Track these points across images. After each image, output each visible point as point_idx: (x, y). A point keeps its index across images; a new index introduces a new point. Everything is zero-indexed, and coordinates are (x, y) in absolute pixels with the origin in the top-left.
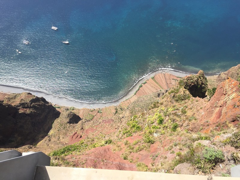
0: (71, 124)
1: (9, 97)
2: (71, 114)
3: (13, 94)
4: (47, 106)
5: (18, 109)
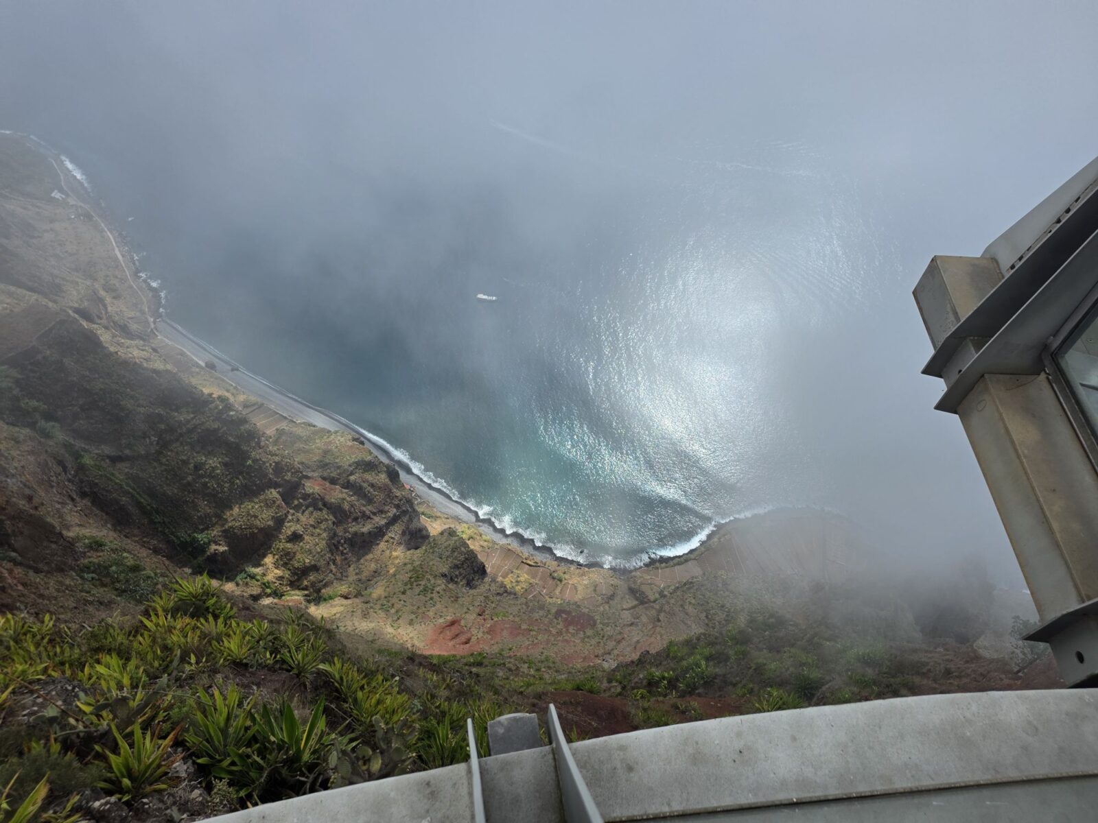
0: (450, 586)
1: (293, 429)
2: (463, 549)
3: (310, 425)
4: (396, 496)
5: (307, 478)
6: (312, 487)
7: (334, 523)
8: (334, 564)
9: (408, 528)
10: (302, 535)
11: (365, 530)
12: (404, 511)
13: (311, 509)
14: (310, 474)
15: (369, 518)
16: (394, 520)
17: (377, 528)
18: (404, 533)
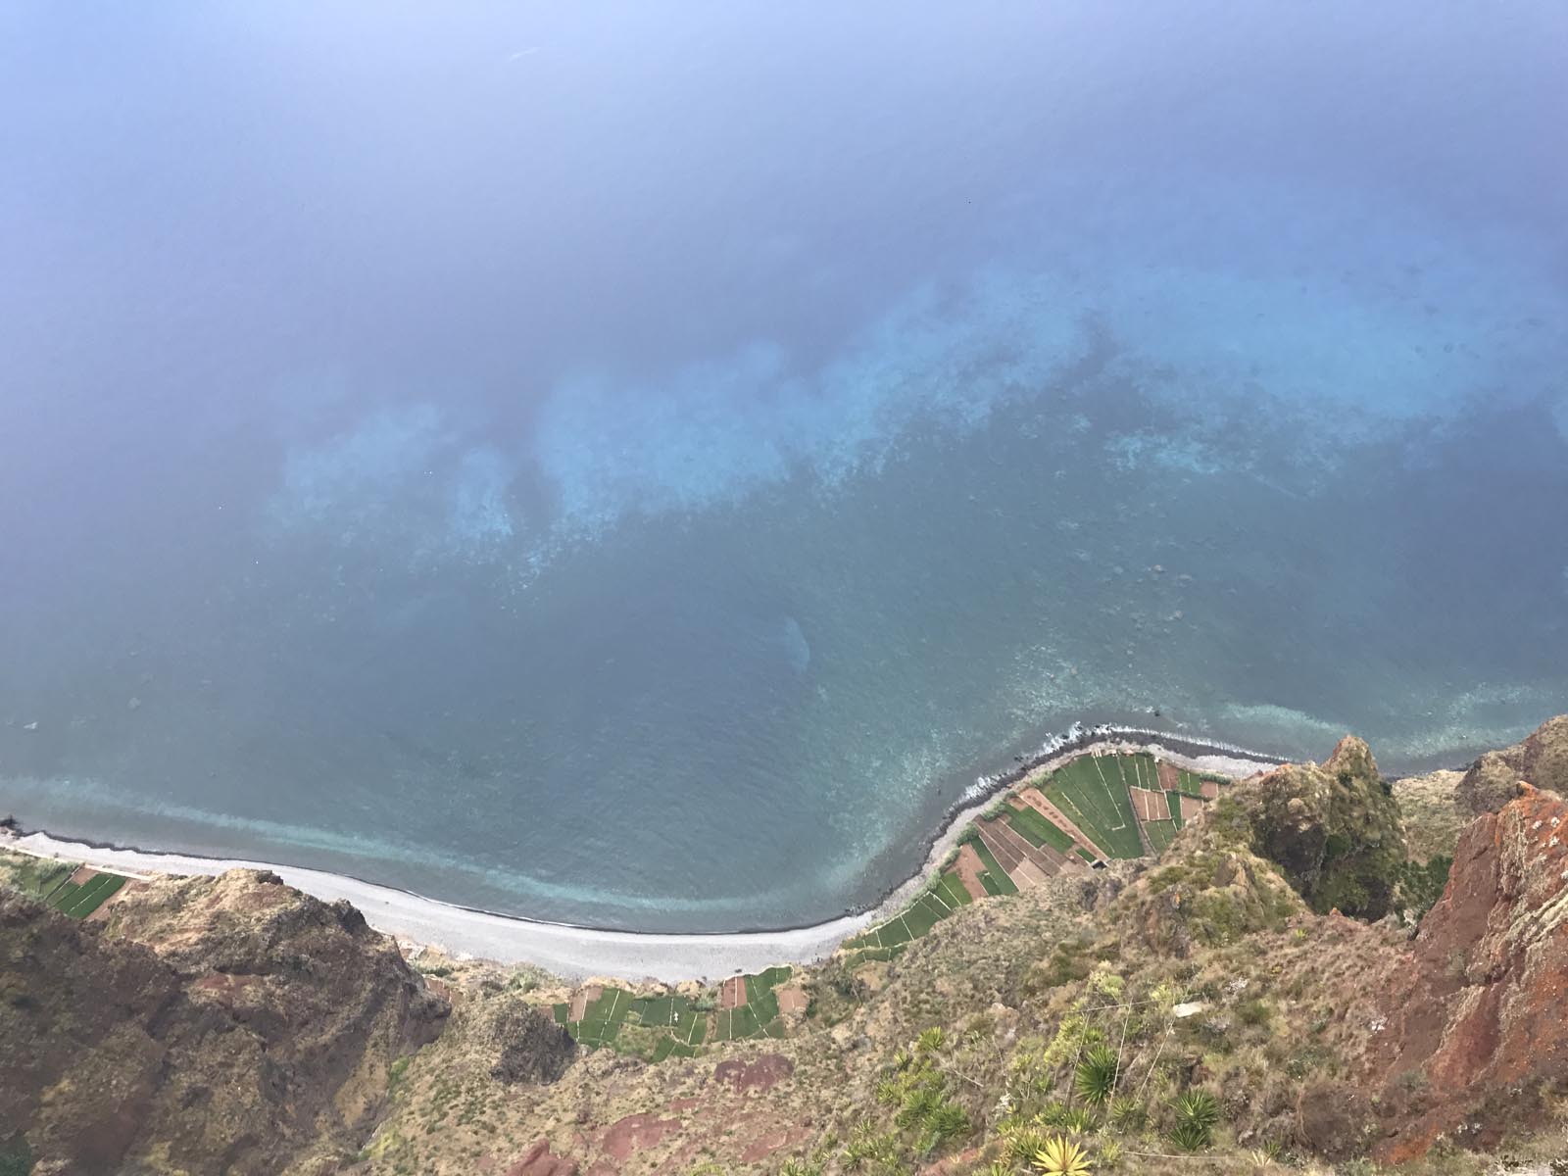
0: (513, 1089)
1: (142, 896)
2: (518, 1015)
3: (171, 877)
4: (369, 958)
5: (191, 978)
6: (205, 993)
7: (263, 1046)
8: (284, 1122)
9: (407, 1008)
10: (207, 1089)
11: (325, 1038)
12: (391, 980)
13: (211, 1035)
14: (193, 970)
15: (329, 1013)
17: (348, 1027)
18: (402, 1019)
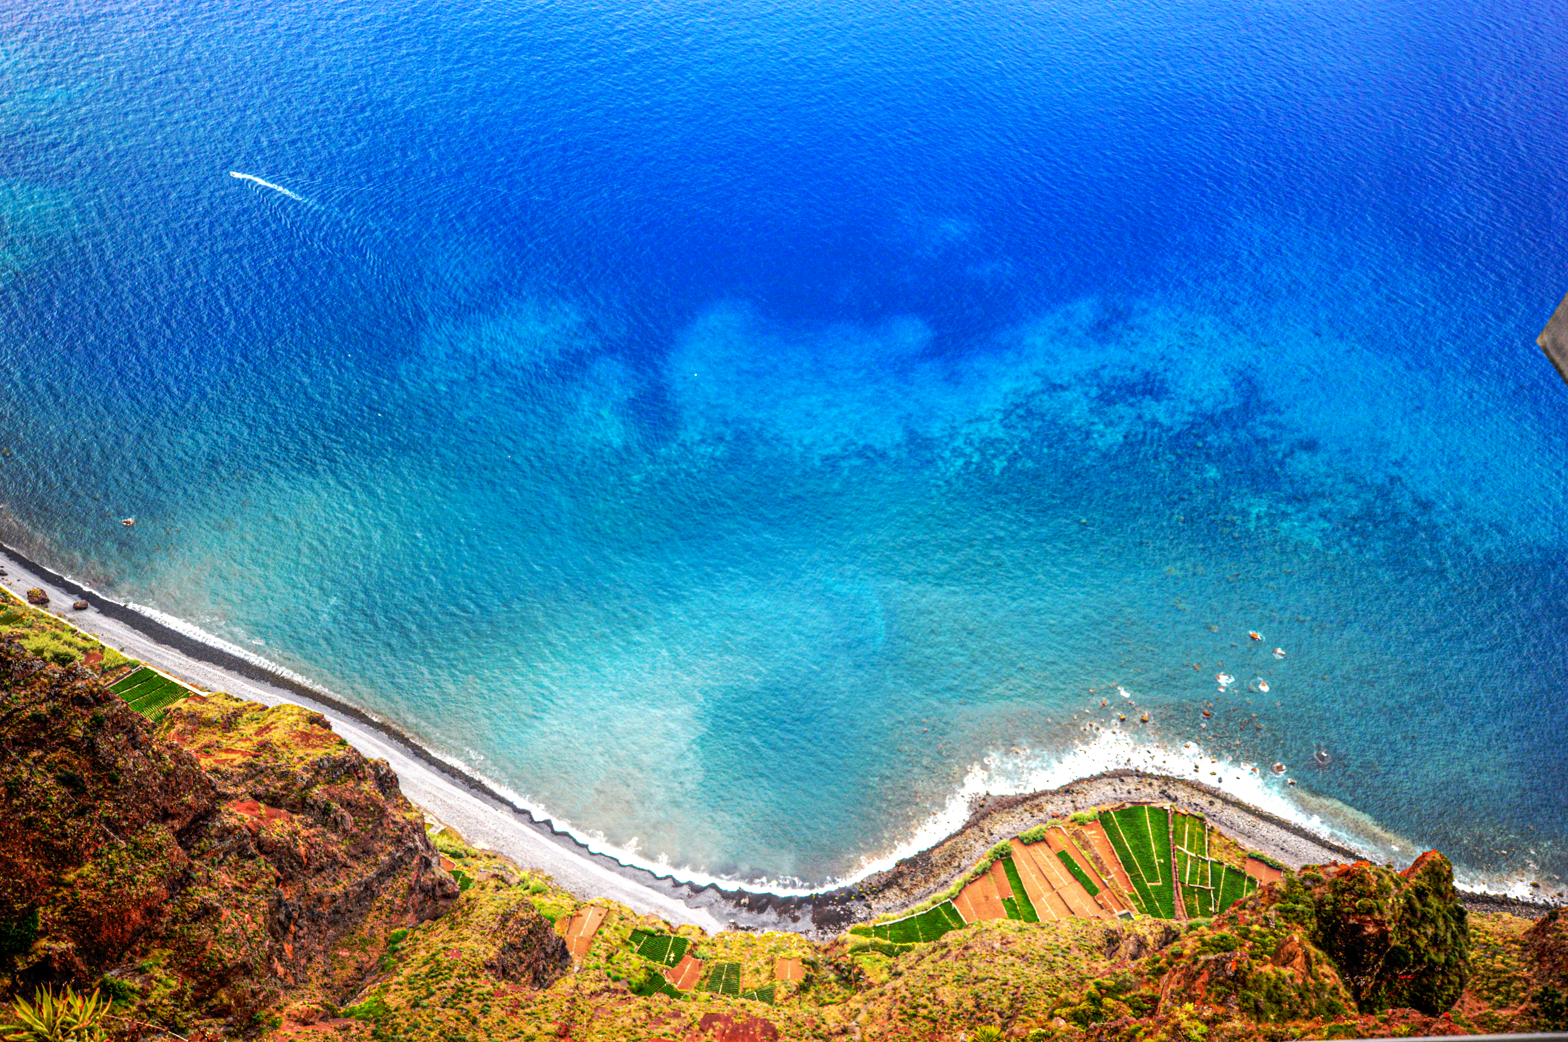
0: (503, 985)
1: (198, 707)
2: (524, 915)
3: (228, 697)
4: (395, 823)
6: (237, 816)
7: (278, 880)
8: (280, 960)
9: (418, 881)
10: (217, 908)
11: (338, 890)
12: (410, 849)
13: (233, 858)
14: (231, 790)
15: (345, 866)
16: (394, 868)
17: (359, 884)
18: (411, 889)
